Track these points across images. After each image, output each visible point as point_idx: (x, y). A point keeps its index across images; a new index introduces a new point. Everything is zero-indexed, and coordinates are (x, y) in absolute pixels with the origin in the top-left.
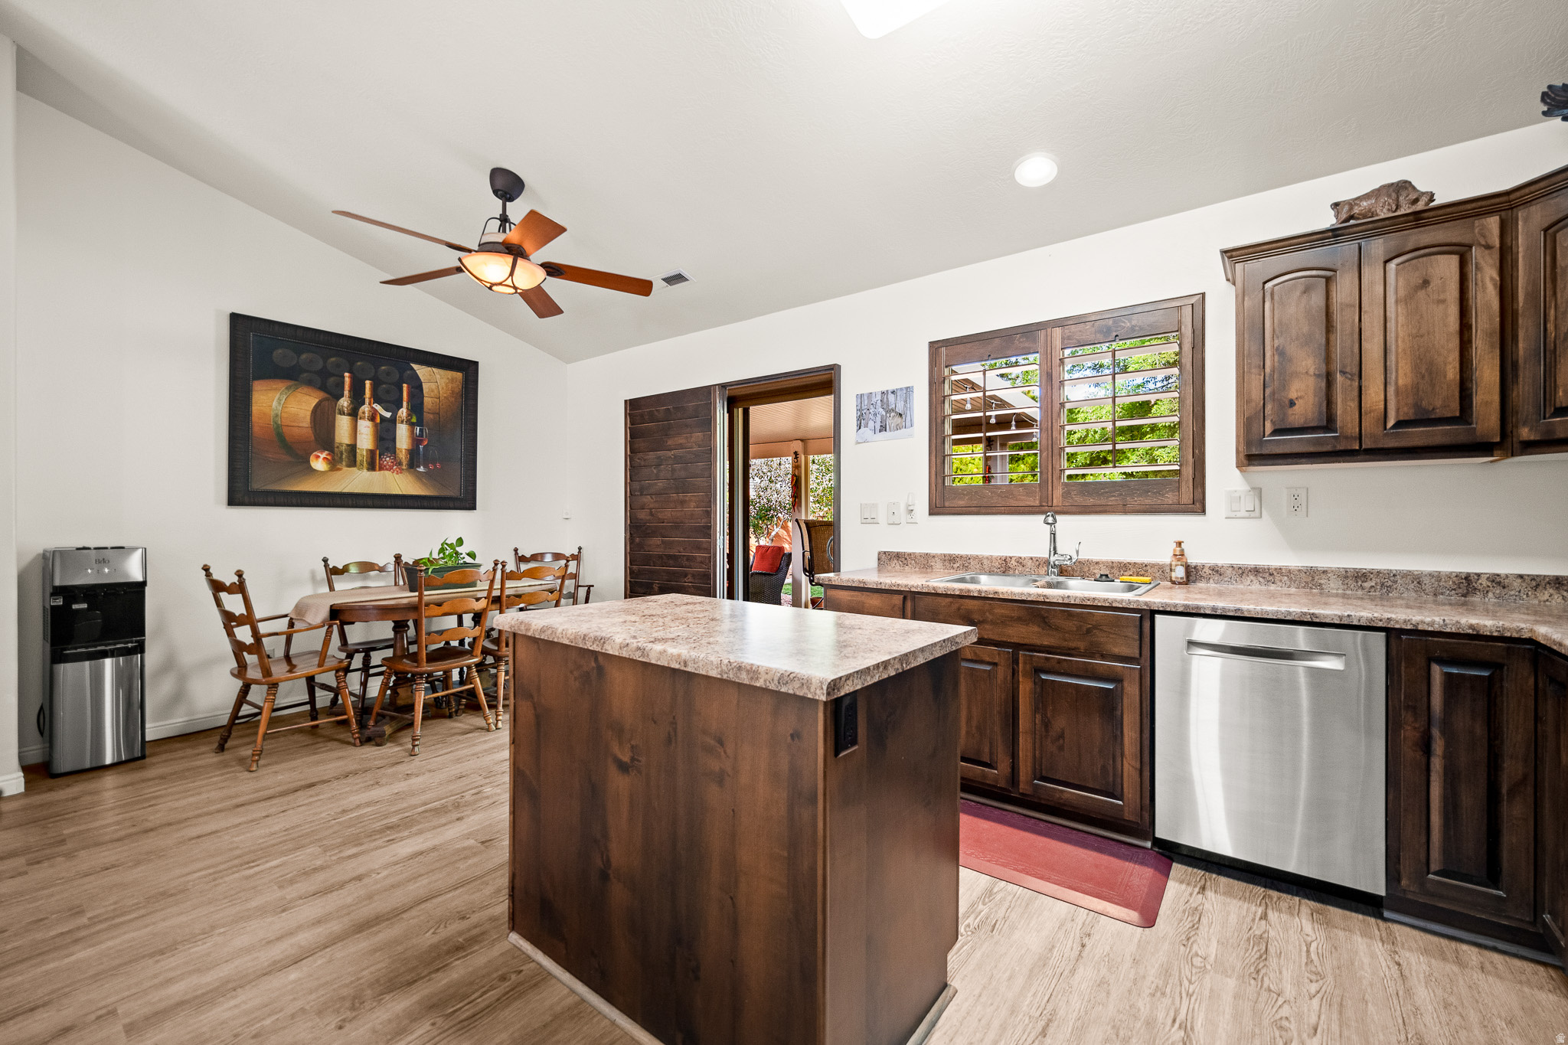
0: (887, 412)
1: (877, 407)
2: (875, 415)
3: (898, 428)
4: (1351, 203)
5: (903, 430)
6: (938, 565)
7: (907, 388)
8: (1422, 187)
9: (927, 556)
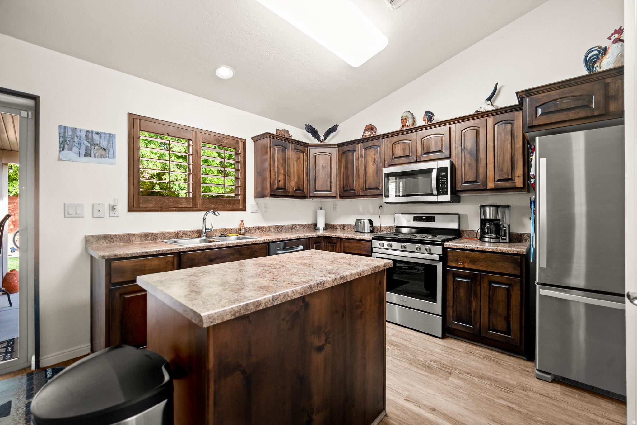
0: (91, 145)
1: (82, 139)
2: (80, 144)
3: (102, 157)
4: (280, 131)
5: (107, 159)
6: (137, 240)
7: (110, 134)
8: (291, 134)
9: (129, 236)
